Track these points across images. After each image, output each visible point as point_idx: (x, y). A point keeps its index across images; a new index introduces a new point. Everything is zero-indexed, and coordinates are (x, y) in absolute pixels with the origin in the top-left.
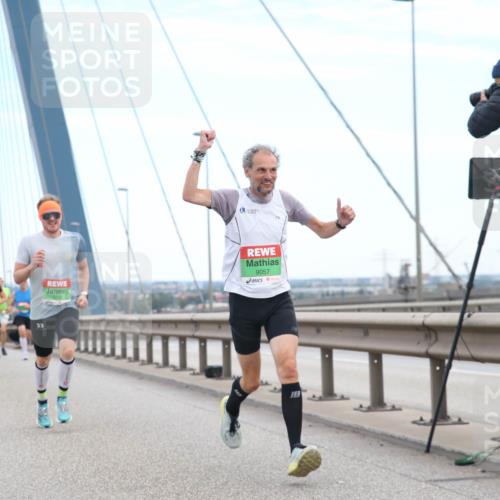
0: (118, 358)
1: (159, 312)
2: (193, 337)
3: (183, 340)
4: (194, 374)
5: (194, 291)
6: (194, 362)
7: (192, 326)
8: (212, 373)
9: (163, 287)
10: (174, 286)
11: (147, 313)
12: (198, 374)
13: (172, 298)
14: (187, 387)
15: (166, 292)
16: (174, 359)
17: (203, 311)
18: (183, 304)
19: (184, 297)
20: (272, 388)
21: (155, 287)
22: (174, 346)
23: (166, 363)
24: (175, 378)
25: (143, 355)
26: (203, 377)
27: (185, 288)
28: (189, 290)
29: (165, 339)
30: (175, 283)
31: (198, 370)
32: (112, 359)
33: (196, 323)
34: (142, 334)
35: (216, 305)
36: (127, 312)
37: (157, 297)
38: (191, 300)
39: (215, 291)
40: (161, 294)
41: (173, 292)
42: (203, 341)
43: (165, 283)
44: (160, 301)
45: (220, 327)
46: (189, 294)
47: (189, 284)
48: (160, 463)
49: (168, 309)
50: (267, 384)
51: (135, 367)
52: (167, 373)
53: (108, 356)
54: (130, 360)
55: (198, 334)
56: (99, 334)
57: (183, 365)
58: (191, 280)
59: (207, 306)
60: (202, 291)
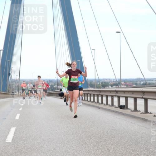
0: (92, 102)
1: (104, 88)
2: (116, 96)
3: (112, 97)
4: (116, 107)
5: (115, 82)
6: (116, 104)
7: (116, 92)
8: (121, 107)
9: (105, 80)
10: (109, 80)
11: (101, 88)
12: (117, 107)
13: (108, 84)
14: (114, 111)
15: (106, 82)
16: (110, 103)
17: (118, 88)
18: (112, 86)
19: (112, 84)
20: (141, 112)
21: (103, 80)
22: (110, 99)
23: (107, 104)
24: (110, 109)
25: (100, 101)
26: (119, 108)
27: (112, 81)
28: (114, 82)
29: (107, 96)
30: (109, 79)
31: (117, 106)
32: (90, 102)
33: (117, 91)
34: (99, 95)
35: (122, 86)
36: (94, 88)
37: (104, 83)
38: (114, 85)
39: (122, 82)
40: (105, 83)
41: (109, 82)
42: (119, 97)
43: (106, 79)
44: (105, 84)
45: (124, 93)
46: (113, 83)
47: (114, 80)
48: (106, 135)
49: (107, 87)
50: (139, 111)
51: (97, 105)
52: (107, 107)
53: (89, 101)
54: (96, 103)
55: (117, 95)
56: (86, 94)
57: (113, 105)
58: (115, 78)
59: (120, 86)
60: (118, 82)
